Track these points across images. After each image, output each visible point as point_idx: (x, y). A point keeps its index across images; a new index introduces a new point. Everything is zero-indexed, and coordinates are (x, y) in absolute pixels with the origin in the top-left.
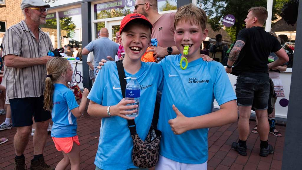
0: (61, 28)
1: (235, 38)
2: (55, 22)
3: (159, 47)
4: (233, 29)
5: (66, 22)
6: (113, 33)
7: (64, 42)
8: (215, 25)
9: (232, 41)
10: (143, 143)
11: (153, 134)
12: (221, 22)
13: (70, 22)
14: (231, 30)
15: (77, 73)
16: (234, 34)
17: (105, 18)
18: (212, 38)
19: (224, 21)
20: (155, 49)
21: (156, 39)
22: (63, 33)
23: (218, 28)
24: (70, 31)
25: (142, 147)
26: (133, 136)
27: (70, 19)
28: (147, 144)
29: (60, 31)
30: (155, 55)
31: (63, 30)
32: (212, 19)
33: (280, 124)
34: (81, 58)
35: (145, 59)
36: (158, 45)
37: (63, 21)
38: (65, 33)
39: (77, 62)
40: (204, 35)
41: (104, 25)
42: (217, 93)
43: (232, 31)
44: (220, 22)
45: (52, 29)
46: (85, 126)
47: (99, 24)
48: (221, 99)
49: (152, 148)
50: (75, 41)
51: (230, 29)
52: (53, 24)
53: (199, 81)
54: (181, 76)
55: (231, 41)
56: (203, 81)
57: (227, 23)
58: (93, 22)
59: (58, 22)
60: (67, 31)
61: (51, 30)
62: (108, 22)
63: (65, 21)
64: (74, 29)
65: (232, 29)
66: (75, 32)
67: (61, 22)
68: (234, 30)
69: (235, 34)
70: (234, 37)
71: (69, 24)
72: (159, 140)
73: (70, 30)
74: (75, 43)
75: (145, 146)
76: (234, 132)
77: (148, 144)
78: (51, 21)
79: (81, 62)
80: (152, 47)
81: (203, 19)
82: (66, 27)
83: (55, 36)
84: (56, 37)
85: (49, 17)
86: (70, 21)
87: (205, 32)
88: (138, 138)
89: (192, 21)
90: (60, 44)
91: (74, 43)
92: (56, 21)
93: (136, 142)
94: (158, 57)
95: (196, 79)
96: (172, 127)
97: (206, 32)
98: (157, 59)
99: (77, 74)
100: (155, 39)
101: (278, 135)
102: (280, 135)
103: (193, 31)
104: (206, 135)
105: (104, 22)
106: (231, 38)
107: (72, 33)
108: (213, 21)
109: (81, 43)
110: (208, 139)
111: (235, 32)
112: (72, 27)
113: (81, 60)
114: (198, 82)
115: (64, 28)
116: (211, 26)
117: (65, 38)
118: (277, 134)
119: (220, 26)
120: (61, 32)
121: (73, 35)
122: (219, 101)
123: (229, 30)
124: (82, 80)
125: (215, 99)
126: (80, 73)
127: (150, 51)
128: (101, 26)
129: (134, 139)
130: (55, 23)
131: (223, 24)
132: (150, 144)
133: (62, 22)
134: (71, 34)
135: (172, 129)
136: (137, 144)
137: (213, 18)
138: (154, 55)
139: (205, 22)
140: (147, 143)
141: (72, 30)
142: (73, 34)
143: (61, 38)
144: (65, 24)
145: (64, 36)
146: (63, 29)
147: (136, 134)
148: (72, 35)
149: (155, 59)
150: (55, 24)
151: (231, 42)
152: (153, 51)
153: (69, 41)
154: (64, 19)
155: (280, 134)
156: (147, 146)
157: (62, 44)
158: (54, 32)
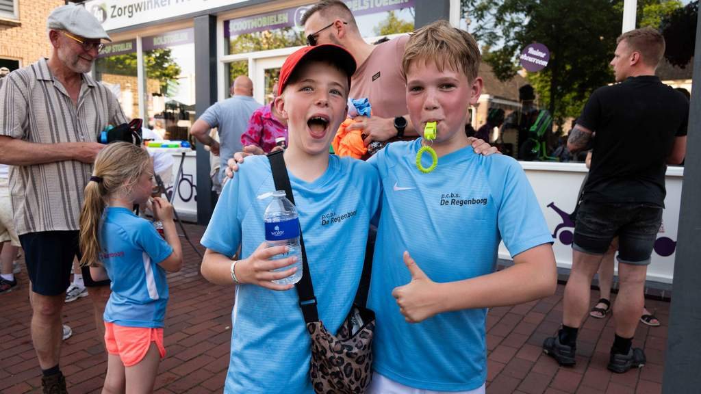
0: (148, 75)
1: (547, 97)
2: (132, 60)
3: (374, 117)
4: (543, 75)
5: (159, 61)
6: (267, 85)
7: (152, 106)
8: (502, 67)
9: (541, 104)
10: (335, 340)
11: (355, 319)
12: (517, 58)
13: (167, 61)
14: (540, 79)
15: (185, 177)
16: (546, 86)
17: (248, 52)
18: (496, 97)
19: (524, 57)
20: (365, 122)
21: (366, 100)
22: (152, 86)
23: (509, 73)
24: (168, 82)
25: (332, 350)
26: (311, 326)
27: (167, 53)
28: (343, 343)
29: (145, 81)
30: (367, 136)
31: (151, 80)
32: (494, 52)
33: (656, 297)
34: (193, 143)
35: (345, 146)
36: (372, 114)
37: (151, 58)
38: (156, 85)
39: (184, 154)
40: (474, 91)
41: (247, 66)
42: (506, 228)
43: (542, 81)
44: (513, 59)
45: (126, 77)
46: (202, 302)
47: (234, 65)
48: (515, 240)
49: (355, 350)
50: (178, 105)
51: (538, 75)
52: (129, 64)
53: (466, 202)
54: (422, 188)
55: (539, 102)
56: (473, 202)
57: (530, 62)
58: (221, 61)
59: (140, 61)
60: (161, 81)
61: (123, 79)
62: (255, 60)
63: (157, 58)
64: (177, 77)
65: (541, 76)
66: (178, 84)
67: (146, 61)
68: (546, 78)
69: (548, 88)
70: (547, 93)
71: (166, 65)
72: (370, 332)
73: (168, 79)
74: (179, 109)
75: (339, 347)
76: (547, 314)
77: (347, 343)
78: (126, 59)
79: (194, 153)
80: (359, 119)
81: (468, 57)
82: (158, 71)
83: (132, 92)
84: (135, 95)
85: (119, 50)
86: (167, 59)
87: (475, 85)
88: (321, 330)
89: (440, 62)
90: (146, 111)
91: (176, 109)
92: (135, 58)
93: (317, 339)
94: (373, 141)
95: (457, 196)
96: (400, 306)
97: (478, 84)
98: (372, 145)
99: (183, 179)
100: (363, 100)
101: (651, 321)
102: (655, 323)
103: (446, 85)
104: (482, 324)
105: (247, 61)
106: (541, 96)
107: (173, 86)
108: (497, 56)
109: (192, 108)
110: (488, 333)
111: (549, 83)
112: (171, 72)
113: (194, 148)
114: (462, 203)
115: (153, 75)
116: (494, 69)
117: (157, 97)
118: (648, 321)
119: (513, 68)
120: (148, 84)
121: (175, 90)
122: (512, 246)
123: (535, 79)
124: (195, 193)
125: (502, 242)
126: (189, 178)
127: (353, 128)
128: (239, 68)
129: (313, 333)
130: (133, 62)
131: (520, 63)
132: (350, 343)
133: (149, 61)
134: (169, 87)
135: (401, 309)
136: (319, 343)
137: (498, 51)
138: (364, 137)
139: (474, 62)
140: (343, 341)
141: (171, 78)
142: (175, 88)
143: (148, 96)
144: (155, 64)
145: (154, 92)
146: (151, 77)
147: (317, 320)
148: (173, 91)
149: (367, 147)
150: (133, 65)
151: (539, 106)
152: (362, 129)
153: (166, 104)
154: (153, 53)
155: (655, 320)
156: (343, 347)
157: (150, 110)
158: (131, 83)
